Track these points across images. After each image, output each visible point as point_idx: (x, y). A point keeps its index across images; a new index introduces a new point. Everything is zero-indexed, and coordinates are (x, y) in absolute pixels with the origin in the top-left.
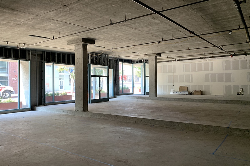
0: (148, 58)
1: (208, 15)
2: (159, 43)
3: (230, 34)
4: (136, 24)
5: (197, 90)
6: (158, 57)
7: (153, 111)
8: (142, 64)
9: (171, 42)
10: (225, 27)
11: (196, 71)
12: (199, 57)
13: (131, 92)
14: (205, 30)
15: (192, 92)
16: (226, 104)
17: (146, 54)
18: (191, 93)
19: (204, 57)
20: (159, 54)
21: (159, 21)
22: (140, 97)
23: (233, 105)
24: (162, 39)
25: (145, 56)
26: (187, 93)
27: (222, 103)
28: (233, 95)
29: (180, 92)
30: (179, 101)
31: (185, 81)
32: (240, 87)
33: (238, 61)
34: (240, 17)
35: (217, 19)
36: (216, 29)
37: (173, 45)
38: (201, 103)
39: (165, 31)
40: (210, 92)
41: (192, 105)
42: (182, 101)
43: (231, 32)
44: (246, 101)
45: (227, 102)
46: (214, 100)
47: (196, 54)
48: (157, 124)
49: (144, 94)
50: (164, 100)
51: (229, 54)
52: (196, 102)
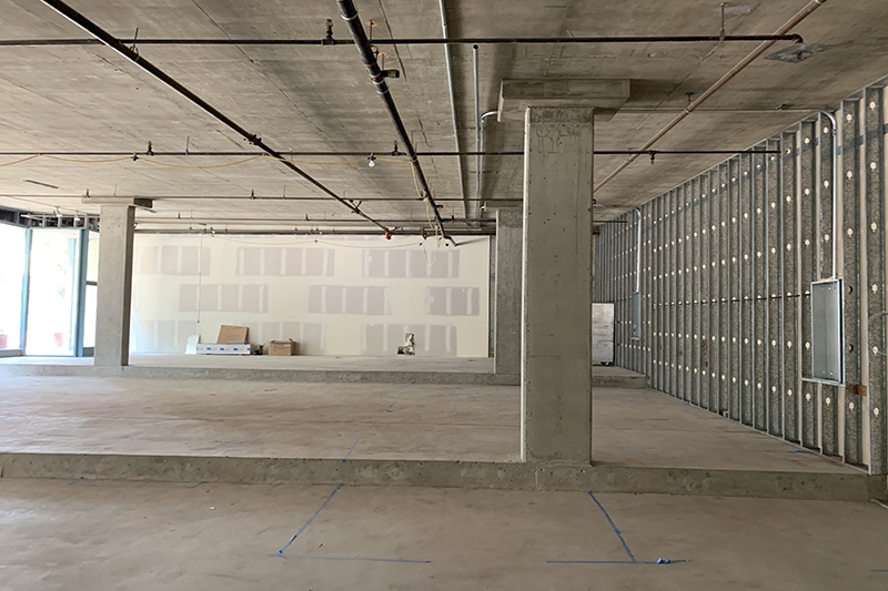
0: (99, 212)
1: (302, 90)
2: (135, 159)
3: (372, 164)
4: (28, 68)
5: (280, 339)
6: (140, 212)
7: (95, 422)
8: (75, 233)
9: (186, 165)
10: (360, 142)
11: (279, 275)
12: (293, 228)
13: (13, 344)
14: (298, 139)
15: (261, 347)
16: (359, 385)
17: (88, 196)
18: (258, 351)
19: (309, 228)
20: (146, 202)
21: (127, 77)
22: (53, 366)
23: (378, 388)
24: (150, 148)
25: (87, 202)
26: (246, 349)
27: (349, 381)
28: (384, 355)
29: (222, 346)
30: (212, 378)
31: (240, 306)
32: (406, 330)
33: (405, 251)
34: (390, 119)
35: (332, 110)
36: (334, 142)
37: (195, 175)
38: (287, 384)
39: (158, 118)
40: (322, 347)
41: (252, 391)
42: (221, 378)
43: (373, 159)
44: (416, 373)
45: (366, 377)
46: (327, 372)
47: (281, 216)
48: (98, 470)
49: (72, 353)
50: (154, 377)
51: (380, 229)
52: (269, 379)
